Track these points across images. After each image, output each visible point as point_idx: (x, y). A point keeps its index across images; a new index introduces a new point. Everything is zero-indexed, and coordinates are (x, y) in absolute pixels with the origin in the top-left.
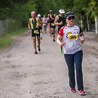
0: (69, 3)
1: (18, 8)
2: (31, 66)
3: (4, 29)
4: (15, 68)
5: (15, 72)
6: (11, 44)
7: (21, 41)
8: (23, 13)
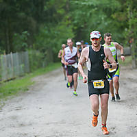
0: (122, 24)
1: (47, 32)
2: (48, 124)
3: (22, 65)
4: (22, 128)
5: (21, 134)
6: (28, 90)
7: (45, 84)
8: (55, 40)
